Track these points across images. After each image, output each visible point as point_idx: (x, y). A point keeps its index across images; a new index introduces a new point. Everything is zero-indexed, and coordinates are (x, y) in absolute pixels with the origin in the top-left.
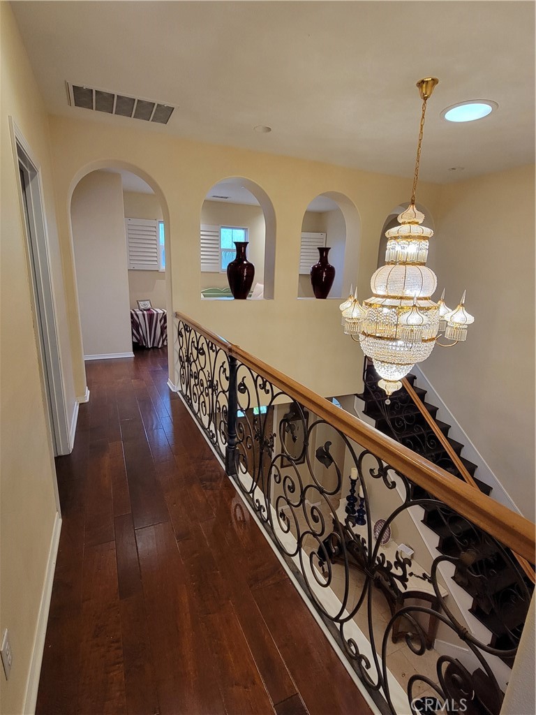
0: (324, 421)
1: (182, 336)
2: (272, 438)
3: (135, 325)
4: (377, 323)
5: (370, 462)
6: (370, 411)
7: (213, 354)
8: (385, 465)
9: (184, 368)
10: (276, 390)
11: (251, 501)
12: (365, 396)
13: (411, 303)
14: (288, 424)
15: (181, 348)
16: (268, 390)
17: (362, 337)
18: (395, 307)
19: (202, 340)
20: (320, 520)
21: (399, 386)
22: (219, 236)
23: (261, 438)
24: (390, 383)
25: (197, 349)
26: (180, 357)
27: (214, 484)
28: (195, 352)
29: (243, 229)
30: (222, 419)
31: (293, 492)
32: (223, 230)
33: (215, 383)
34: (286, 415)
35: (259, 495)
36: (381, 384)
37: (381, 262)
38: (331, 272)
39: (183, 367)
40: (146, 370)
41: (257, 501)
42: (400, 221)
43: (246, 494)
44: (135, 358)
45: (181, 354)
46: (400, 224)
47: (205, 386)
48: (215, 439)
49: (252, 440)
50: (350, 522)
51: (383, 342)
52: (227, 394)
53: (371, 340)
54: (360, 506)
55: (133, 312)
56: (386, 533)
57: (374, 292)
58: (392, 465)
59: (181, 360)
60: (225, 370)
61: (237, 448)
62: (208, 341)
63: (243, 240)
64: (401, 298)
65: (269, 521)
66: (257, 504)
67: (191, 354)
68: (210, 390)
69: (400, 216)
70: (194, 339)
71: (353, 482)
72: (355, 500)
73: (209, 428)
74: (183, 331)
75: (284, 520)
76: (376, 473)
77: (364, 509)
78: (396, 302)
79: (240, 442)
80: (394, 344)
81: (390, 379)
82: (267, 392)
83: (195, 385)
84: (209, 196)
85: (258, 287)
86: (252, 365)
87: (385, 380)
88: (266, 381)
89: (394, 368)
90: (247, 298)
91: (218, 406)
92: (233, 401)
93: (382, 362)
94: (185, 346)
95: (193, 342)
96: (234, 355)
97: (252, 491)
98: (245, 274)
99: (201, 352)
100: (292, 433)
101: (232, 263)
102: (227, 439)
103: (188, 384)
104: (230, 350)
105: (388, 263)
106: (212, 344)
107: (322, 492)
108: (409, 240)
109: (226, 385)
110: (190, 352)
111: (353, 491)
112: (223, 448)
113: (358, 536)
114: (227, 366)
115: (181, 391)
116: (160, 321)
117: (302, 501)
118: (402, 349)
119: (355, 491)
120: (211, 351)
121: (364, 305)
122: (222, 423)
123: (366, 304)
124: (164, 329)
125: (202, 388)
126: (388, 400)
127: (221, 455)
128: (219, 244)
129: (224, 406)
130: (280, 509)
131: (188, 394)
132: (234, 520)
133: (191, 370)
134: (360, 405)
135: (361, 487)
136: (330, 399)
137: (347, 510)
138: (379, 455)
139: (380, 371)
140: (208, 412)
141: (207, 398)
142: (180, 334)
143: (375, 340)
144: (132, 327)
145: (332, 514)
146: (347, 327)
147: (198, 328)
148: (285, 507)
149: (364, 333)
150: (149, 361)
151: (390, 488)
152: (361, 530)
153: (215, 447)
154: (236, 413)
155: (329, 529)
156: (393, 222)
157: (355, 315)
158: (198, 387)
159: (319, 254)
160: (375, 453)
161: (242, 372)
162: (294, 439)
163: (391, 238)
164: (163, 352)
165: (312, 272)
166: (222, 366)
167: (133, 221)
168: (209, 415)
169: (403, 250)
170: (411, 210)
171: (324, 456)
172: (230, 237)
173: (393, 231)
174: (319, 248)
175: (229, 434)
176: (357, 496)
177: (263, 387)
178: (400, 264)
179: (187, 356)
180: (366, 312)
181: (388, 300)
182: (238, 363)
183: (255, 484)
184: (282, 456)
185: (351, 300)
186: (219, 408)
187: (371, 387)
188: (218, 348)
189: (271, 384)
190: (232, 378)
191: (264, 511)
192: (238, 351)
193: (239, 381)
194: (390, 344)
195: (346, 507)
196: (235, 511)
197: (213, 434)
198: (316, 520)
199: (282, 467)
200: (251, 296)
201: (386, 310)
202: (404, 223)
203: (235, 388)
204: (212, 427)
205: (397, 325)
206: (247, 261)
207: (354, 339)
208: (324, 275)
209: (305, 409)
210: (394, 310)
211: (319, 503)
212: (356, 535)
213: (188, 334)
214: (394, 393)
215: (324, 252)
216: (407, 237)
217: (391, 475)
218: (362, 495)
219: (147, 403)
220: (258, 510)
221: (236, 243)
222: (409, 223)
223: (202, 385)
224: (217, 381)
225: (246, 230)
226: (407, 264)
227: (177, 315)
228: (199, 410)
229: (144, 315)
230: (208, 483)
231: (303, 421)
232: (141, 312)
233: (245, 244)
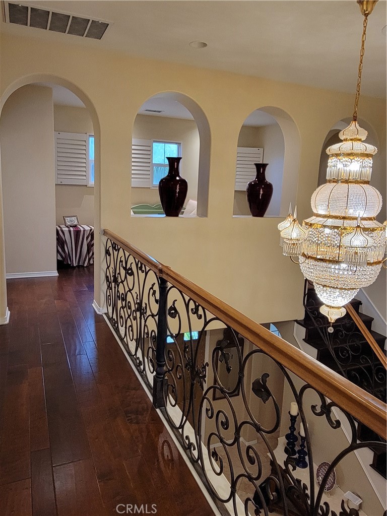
0: (261, 351)
1: (110, 255)
2: (204, 367)
3: (61, 242)
4: (318, 244)
5: (311, 398)
6: (311, 339)
7: (142, 275)
8: (328, 401)
9: (111, 289)
10: (210, 316)
11: (180, 437)
12: (306, 323)
13: (354, 223)
14: (222, 353)
15: (108, 267)
16: (201, 315)
17: (302, 259)
18: (337, 227)
19: (131, 259)
20: (256, 461)
21: (342, 313)
22: (151, 150)
23: (193, 367)
24: (332, 310)
25: (125, 268)
26: (107, 277)
27: (140, 416)
28: (123, 272)
29: (176, 143)
30: (150, 346)
31: (226, 429)
32: (154, 144)
33: (144, 305)
34: (219, 343)
35: (189, 431)
36: (323, 310)
37: (322, 179)
38: (269, 188)
39: (109, 287)
40: (70, 291)
41: (187, 437)
42: (342, 137)
43: (174, 430)
44: (59, 277)
45: (108, 274)
46: (341, 141)
47: (133, 308)
48: (142, 367)
49: (182, 369)
50: (289, 465)
51: (324, 264)
52: (157, 318)
53: (312, 262)
54: (301, 446)
55: (59, 229)
56: (330, 478)
57: (315, 211)
58: (336, 401)
59: (108, 280)
60: (154, 292)
61: (166, 378)
62: (137, 261)
63: (175, 155)
64: (344, 218)
65: (199, 462)
66: (187, 441)
67: (119, 274)
68: (138, 313)
69: (341, 132)
70: (123, 259)
71: (293, 419)
72: (296, 439)
73: (136, 354)
74: (111, 249)
75: (216, 460)
76: (318, 410)
77: (306, 449)
78: (338, 222)
79: (169, 371)
80: (337, 267)
81: (333, 305)
82: (200, 317)
83: (123, 307)
84: (141, 110)
85: (191, 203)
86: (184, 287)
87: (328, 306)
88: (199, 305)
89: (338, 293)
90: (180, 216)
91: (146, 331)
92: (162, 326)
93: (324, 286)
94: (112, 266)
95: (121, 261)
96: (165, 277)
97: (182, 427)
98: (178, 190)
99: (129, 272)
100: (226, 363)
101: (164, 179)
102: (156, 367)
103: (115, 307)
104: (161, 271)
105: (330, 181)
106: (141, 264)
107: (258, 429)
108: (351, 158)
109: (155, 308)
110: (118, 271)
111: (292, 428)
112: (151, 377)
113: (299, 481)
114: (156, 288)
115: (107, 314)
116: (87, 238)
117: (237, 440)
118: (346, 273)
119: (295, 429)
120: (140, 272)
121: (304, 224)
122: (151, 350)
123: (307, 224)
124: (90, 246)
125: (129, 311)
126: (331, 328)
127: (148, 385)
128: (151, 158)
129: (153, 331)
130: (212, 447)
131: (115, 317)
132: (161, 459)
133: (118, 291)
134: (300, 332)
135: (302, 424)
136: (267, 326)
137: (286, 451)
138: (321, 390)
139: (322, 296)
140: (135, 337)
141: (134, 322)
142: (107, 252)
143: (317, 263)
144: (58, 244)
145: (269, 454)
146: (285, 248)
147: (126, 247)
148: (217, 445)
149: (304, 255)
150: (74, 281)
151: (335, 428)
152: (301, 475)
153: (142, 376)
154: (166, 340)
155: (266, 472)
156: (334, 138)
157: (294, 235)
158: (125, 309)
159: (255, 170)
160: (317, 388)
161: (173, 295)
162: (229, 370)
163: (333, 155)
164: (89, 270)
165: (248, 189)
166: (152, 288)
167: (63, 135)
168: (136, 340)
169: (345, 168)
170: (354, 126)
171: (261, 389)
172: (162, 152)
173: (334, 148)
174: (256, 164)
175: (158, 363)
176: (298, 435)
177: (196, 311)
178: (342, 182)
179: (114, 276)
180: (306, 232)
181: (330, 220)
182: (169, 285)
183: (185, 418)
184: (214, 388)
185: (290, 219)
186: (148, 333)
187: (312, 313)
188: (148, 269)
189: (203, 309)
190: (162, 301)
191: (194, 449)
192: (169, 272)
193: (169, 304)
194: (333, 267)
195: (286, 448)
196: (163, 448)
197: (140, 362)
198: (252, 461)
199: (214, 399)
200: (183, 212)
201: (327, 231)
202: (346, 140)
203: (165, 311)
204: (139, 354)
205: (339, 247)
206: (179, 177)
207: (293, 261)
208: (261, 192)
209: (239, 335)
210: (336, 230)
211: (255, 441)
212: (297, 480)
213: (116, 253)
214: (338, 320)
215: (261, 168)
216: (349, 155)
217: (336, 413)
218: (303, 434)
219: (70, 326)
220: (188, 448)
221: (169, 159)
222: (351, 140)
223: (130, 308)
224: (146, 304)
225: (179, 144)
226: (351, 182)
227: (105, 233)
228: (126, 335)
229: (70, 231)
230: (133, 416)
231: (238, 350)
232: (67, 229)
233: (178, 160)
